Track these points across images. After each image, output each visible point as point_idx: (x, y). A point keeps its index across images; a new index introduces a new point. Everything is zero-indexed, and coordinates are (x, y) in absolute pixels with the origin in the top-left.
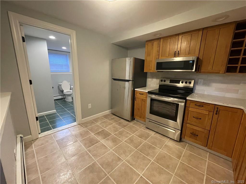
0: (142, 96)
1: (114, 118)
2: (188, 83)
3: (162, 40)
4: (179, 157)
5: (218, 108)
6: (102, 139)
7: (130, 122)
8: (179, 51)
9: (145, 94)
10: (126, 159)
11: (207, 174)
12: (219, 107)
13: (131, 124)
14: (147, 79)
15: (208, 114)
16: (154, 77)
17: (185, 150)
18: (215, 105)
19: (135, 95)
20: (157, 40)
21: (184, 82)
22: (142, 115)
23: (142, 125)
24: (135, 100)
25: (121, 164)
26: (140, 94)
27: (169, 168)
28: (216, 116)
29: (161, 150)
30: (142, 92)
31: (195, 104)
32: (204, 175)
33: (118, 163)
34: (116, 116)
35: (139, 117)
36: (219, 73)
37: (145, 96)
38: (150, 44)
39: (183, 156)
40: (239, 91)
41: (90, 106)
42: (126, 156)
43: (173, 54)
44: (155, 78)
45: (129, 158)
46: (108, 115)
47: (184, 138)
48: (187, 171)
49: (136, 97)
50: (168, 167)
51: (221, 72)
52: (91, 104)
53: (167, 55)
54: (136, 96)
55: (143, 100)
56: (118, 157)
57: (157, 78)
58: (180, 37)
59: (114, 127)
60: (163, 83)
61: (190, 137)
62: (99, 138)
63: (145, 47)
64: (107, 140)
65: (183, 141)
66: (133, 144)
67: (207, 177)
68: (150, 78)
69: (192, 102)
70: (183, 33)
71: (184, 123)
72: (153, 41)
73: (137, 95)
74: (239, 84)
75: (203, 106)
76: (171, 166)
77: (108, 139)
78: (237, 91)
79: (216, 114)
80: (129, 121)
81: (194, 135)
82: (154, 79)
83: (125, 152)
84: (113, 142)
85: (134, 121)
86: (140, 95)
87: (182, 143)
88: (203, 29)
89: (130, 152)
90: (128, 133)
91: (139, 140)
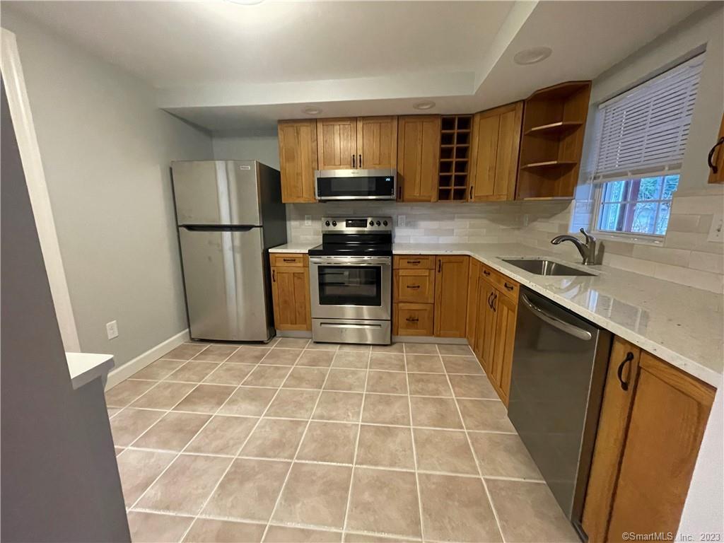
0: (293, 264)
1: (211, 348)
2: (382, 225)
3: (320, 125)
4: (402, 368)
5: (440, 261)
6: (213, 408)
7: (267, 343)
8: (360, 156)
9: (302, 260)
10: (311, 415)
11: (447, 372)
12: (441, 258)
13: (272, 347)
14: (288, 223)
15: (427, 274)
16: (306, 216)
17: (405, 354)
18: (436, 255)
19: (271, 265)
20: (308, 124)
21: (375, 223)
22: (297, 314)
23: (302, 341)
24: (274, 281)
25: (306, 429)
26: (285, 260)
27: (397, 390)
28: (439, 276)
29: (368, 370)
30: (291, 255)
31: (407, 261)
32: (445, 375)
33: (300, 430)
34: (212, 344)
35: (291, 324)
36: (430, 201)
37: (301, 265)
38: (290, 131)
39: (407, 364)
40: (455, 231)
41: (112, 329)
42: (307, 411)
43: (349, 159)
44: (308, 219)
45: (316, 410)
46: (181, 348)
47: (397, 334)
48: (423, 380)
49: (274, 271)
50: (394, 389)
51: (432, 200)
52: (115, 321)
53: (338, 163)
54: (275, 269)
55: (296, 275)
56: (291, 421)
57: (313, 219)
58: (360, 125)
59: (228, 370)
60: (331, 228)
61: (408, 327)
62: (201, 411)
63: (277, 135)
64: (229, 403)
65: (395, 343)
66: (306, 384)
67: (449, 375)
68: (296, 219)
69: (402, 259)
70: (364, 118)
71: (394, 304)
72: (299, 125)
73: (277, 265)
74: (452, 219)
75: (419, 262)
76: (397, 387)
77: (233, 402)
78: (451, 232)
79: (439, 271)
80: (261, 343)
81: (413, 321)
82: (306, 222)
83: (299, 405)
84: (253, 400)
85: (275, 338)
86: (286, 264)
87: (395, 346)
88: (399, 117)
89: (312, 399)
90: (277, 368)
91: (316, 372)
